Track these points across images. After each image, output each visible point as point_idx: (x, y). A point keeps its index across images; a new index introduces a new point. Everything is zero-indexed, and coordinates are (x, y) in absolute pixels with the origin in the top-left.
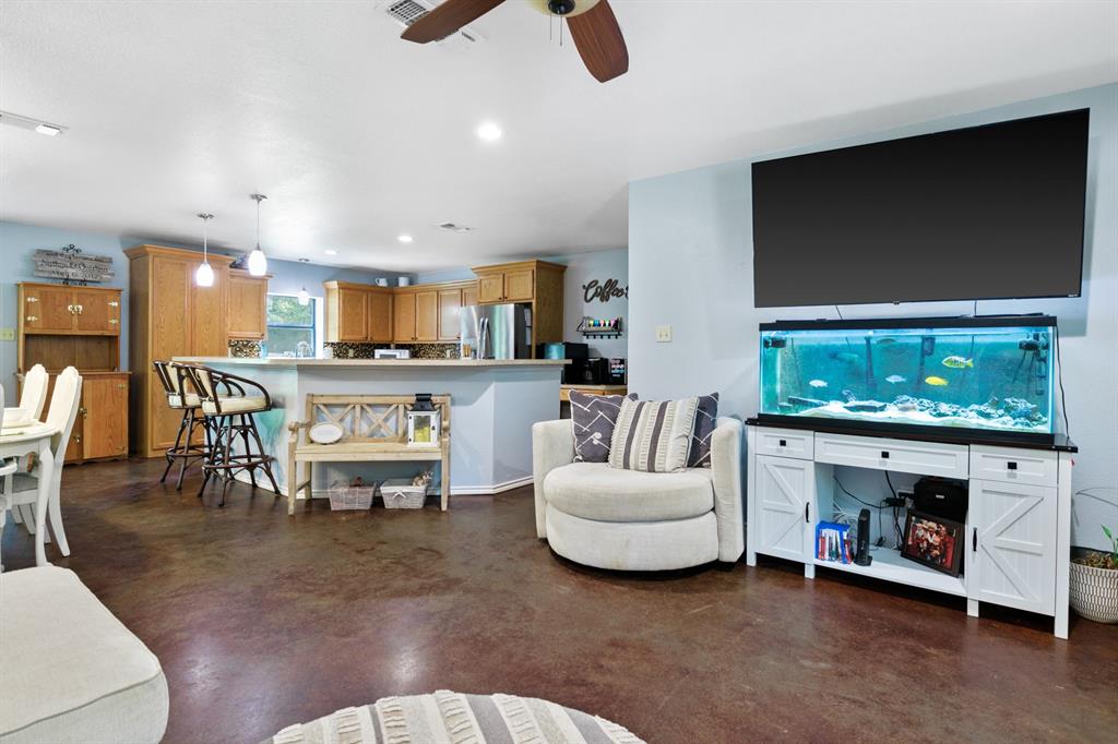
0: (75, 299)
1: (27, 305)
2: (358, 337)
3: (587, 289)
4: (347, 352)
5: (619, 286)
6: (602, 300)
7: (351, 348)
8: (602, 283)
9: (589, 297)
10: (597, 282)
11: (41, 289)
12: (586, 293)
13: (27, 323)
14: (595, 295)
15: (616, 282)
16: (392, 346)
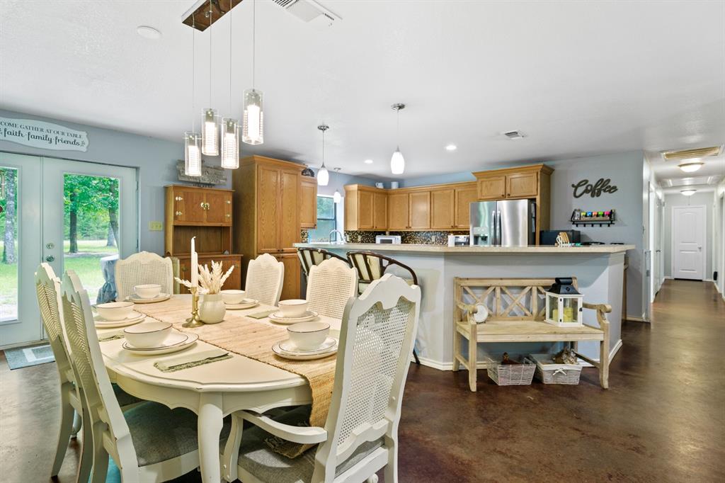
0: (205, 198)
1: (176, 202)
2: (368, 227)
3: (576, 187)
4: (357, 238)
5: (611, 184)
6: (592, 196)
7: (359, 234)
8: (593, 182)
9: (578, 194)
10: (587, 181)
11: (184, 190)
12: (576, 190)
13: (176, 217)
14: (586, 191)
15: (609, 180)
16: (387, 233)
